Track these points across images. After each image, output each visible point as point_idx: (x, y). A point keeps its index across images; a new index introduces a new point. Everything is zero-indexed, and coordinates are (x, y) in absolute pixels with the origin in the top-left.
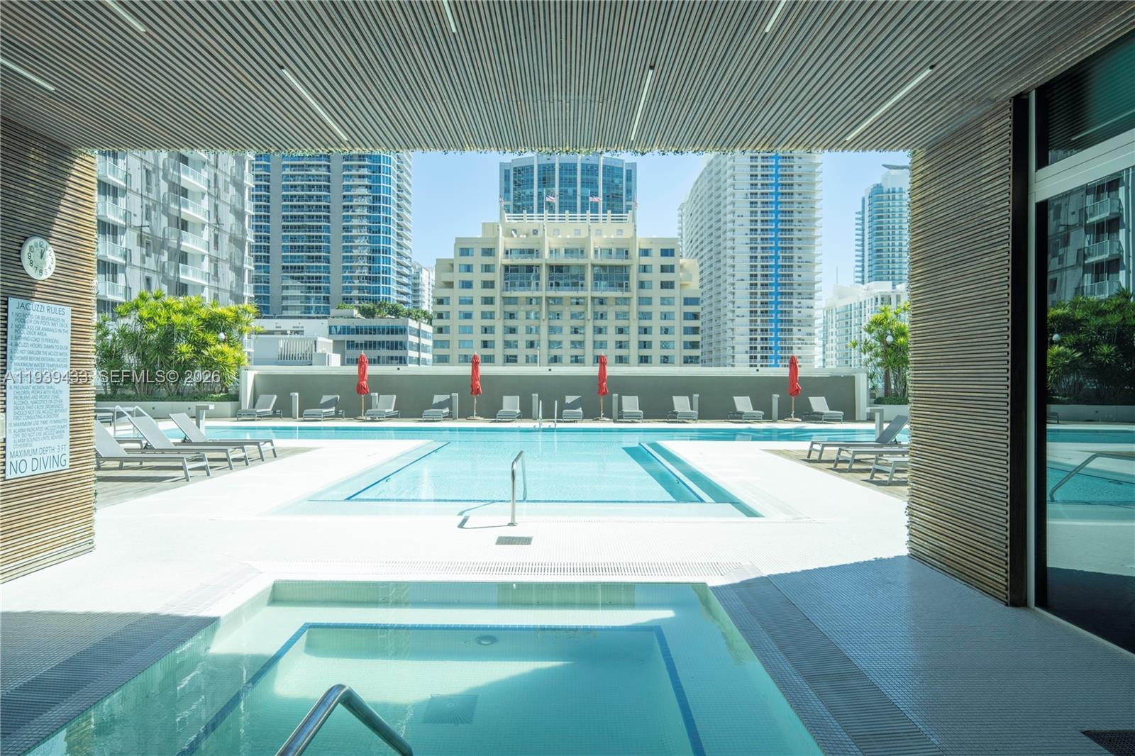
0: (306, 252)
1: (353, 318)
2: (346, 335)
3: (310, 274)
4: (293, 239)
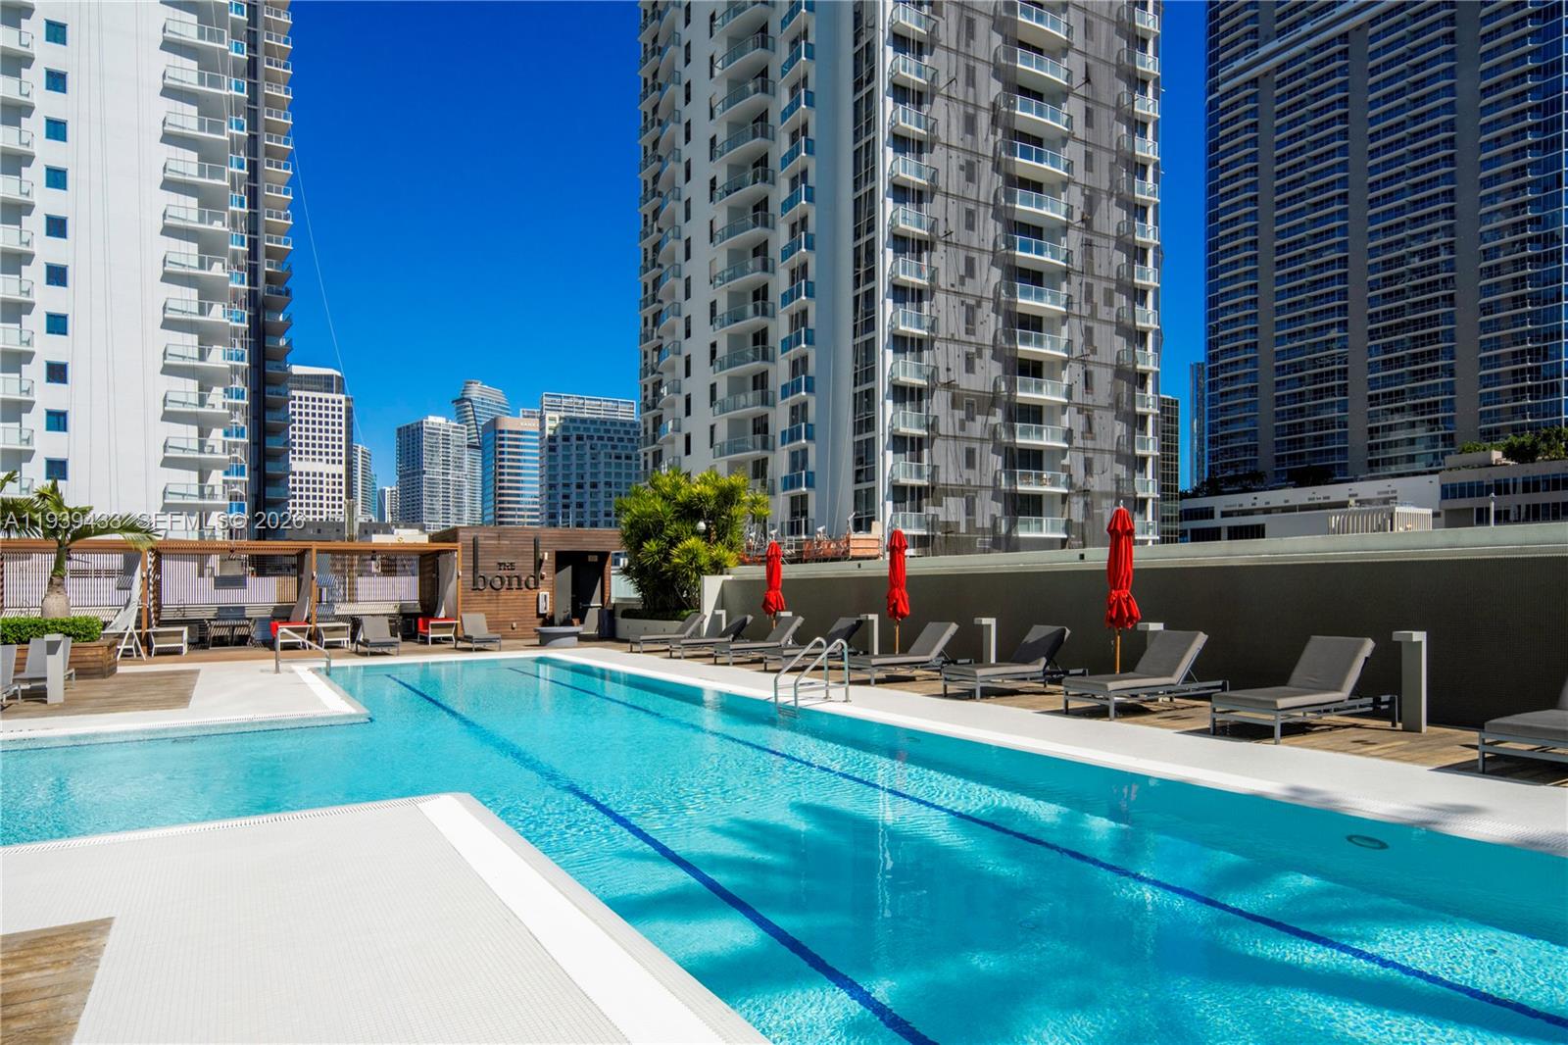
0: (1410, 365)
1: (1491, 465)
2: (1476, 499)
3: (1418, 401)
4: (1388, 348)
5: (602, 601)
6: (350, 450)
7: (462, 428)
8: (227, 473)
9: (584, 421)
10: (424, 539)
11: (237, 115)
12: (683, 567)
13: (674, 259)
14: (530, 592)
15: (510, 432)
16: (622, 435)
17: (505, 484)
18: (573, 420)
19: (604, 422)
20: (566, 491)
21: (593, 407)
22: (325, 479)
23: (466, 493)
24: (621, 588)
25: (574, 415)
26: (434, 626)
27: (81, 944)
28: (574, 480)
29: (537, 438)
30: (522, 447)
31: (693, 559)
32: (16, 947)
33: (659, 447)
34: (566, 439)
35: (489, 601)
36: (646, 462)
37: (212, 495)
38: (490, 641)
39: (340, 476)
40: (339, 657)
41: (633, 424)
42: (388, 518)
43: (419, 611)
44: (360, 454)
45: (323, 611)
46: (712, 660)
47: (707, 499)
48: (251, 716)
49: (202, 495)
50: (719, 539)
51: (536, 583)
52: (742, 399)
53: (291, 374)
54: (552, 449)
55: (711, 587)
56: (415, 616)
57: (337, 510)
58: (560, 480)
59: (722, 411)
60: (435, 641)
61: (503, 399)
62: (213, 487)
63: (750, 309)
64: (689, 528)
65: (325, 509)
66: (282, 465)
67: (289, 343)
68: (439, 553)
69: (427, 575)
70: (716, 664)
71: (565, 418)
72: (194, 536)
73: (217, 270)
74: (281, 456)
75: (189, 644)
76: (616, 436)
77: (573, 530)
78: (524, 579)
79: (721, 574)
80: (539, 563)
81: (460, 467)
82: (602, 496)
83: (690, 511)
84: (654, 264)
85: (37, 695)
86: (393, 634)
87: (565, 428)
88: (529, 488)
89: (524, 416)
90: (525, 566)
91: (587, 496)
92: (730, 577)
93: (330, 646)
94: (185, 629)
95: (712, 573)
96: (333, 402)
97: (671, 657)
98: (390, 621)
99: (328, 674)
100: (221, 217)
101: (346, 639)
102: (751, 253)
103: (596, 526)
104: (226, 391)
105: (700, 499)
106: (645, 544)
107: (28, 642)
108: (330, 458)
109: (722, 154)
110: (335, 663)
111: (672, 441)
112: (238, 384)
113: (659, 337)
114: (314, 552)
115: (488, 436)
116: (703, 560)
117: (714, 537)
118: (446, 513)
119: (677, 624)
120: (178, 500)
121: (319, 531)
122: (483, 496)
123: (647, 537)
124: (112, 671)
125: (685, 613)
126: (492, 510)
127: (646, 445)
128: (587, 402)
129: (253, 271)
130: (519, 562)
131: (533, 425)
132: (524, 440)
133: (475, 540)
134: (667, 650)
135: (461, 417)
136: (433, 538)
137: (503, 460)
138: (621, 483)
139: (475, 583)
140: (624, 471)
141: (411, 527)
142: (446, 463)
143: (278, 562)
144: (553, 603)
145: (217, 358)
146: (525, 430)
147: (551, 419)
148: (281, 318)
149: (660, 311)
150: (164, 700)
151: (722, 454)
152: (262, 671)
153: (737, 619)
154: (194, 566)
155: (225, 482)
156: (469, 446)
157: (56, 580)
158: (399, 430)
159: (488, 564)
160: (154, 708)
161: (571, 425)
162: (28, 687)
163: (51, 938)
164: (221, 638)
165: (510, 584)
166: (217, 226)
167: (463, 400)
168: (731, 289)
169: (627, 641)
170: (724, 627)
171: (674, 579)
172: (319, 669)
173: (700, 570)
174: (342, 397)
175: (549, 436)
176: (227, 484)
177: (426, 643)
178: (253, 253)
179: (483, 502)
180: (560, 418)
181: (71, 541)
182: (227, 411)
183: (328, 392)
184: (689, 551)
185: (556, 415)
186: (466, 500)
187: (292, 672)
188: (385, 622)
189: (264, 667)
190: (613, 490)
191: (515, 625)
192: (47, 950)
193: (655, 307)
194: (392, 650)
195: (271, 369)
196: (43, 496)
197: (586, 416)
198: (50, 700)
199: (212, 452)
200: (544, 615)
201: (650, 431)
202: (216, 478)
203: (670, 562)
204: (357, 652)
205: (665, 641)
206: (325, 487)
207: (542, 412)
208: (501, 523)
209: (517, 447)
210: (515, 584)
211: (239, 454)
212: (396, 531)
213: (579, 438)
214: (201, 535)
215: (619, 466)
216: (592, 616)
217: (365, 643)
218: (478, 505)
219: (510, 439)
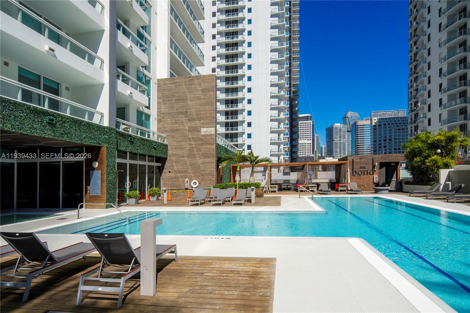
5: (397, 178)
6: (313, 136)
7: (345, 126)
8: (284, 145)
9: (386, 119)
10: (336, 160)
11: (286, 51)
12: (431, 166)
13: (423, 57)
14: (371, 176)
15: (360, 125)
16: (401, 122)
17: (359, 142)
18: (382, 119)
19: (394, 118)
20: (380, 143)
21: (389, 114)
22: (307, 145)
23: (346, 146)
24: (404, 174)
25: (382, 117)
26: (341, 186)
27: (271, 263)
28: (383, 139)
29: (370, 126)
30: (364, 130)
31: (435, 163)
32: (258, 261)
33: (417, 124)
34: (380, 125)
35: (357, 179)
36: (411, 130)
37: (281, 151)
38: (358, 191)
39: (311, 144)
40: (315, 194)
41: (405, 118)
42: (324, 155)
43: (335, 182)
44: (316, 137)
45: (309, 181)
46: (446, 201)
47: (441, 141)
48: (296, 210)
49: (279, 151)
50: (447, 155)
51: (373, 173)
52: (454, 102)
53: (299, 117)
54: (375, 129)
55: (444, 173)
56: (334, 183)
57: (310, 153)
58: (378, 139)
59: (445, 108)
60: (341, 191)
61: (358, 116)
62: (281, 149)
63: (458, 67)
64: (434, 152)
65: (307, 153)
66: (297, 142)
67: (298, 109)
68: (341, 164)
69: (338, 171)
70: (448, 202)
71: (379, 119)
72: (277, 162)
73: (282, 93)
74: (297, 139)
75: (278, 190)
76: (398, 123)
77: (384, 155)
78: (369, 171)
79: (448, 168)
80: (374, 166)
81: (344, 138)
82: (393, 143)
83: (434, 146)
84: (415, 60)
85: (249, 201)
86: (329, 189)
87: (379, 122)
88: (367, 142)
89: (365, 120)
90: (369, 167)
91: (387, 144)
92: (452, 170)
93: (312, 191)
94: (277, 186)
95: (444, 168)
96: (309, 123)
97: (427, 199)
98: (328, 184)
99: (312, 199)
100: (283, 79)
101: (315, 189)
102: (458, 46)
103: (391, 153)
104: (284, 124)
105: (438, 141)
106: (415, 159)
107: (247, 188)
108: (308, 139)
109: (444, 13)
110: (314, 196)
111: (423, 121)
112: (287, 122)
113: (417, 86)
114: (307, 165)
115: (353, 128)
116: (440, 163)
117: (444, 154)
118: (340, 152)
119: (428, 187)
120: (274, 153)
121: (305, 159)
122: (352, 146)
123: (416, 156)
124: (263, 196)
125: (432, 183)
126: (354, 150)
127: (411, 124)
128: (387, 112)
129: (290, 91)
130: (367, 166)
131: (368, 122)
132: (365, 127)
133: (353, 160)
134: (425, 196)
135: (345, 123)
136: (339, 160)
137: (358, 134)
138: (400, 138)
139: (353, 173)
140: (401, 134)
141: (330, 157)
142: (340, 137)
143: (296, 168)
144: (379, 179)
145: (282, 116)
146: (365, 124)
147: (374, 120)
148: (296, 102)
149: (417, 76)
150: (274, 204)
151: (445, 124)
152: (296, 197)
153: (457, 185)
154: (277, 169)
155: (284, 147)
156: (347, 131)
157: (252, 174)
158: (327, 129)
159: (357, 167)
160: (273, 206)
161: (382, 121)
162: (247, 199)
163: (265, 260)
164: (284, 188)
165: (364, 173)
166: (282, 81)
167: (345, 117)
168: (448, 62)
169: (408, 192)
170: (450, 188)
171: (427, 171)
172: (310, 198)
173: (439, 167)
174: (311, 121)
175: (374, 125)
176: (284, 148)
177: (338, 191)
178: (290, 87)
179: (352, 148)
180: (378, 119)
181: (255, 164)
182: (284, 129)
183: (307, 120)
184: (434, 160)
185: (376, 118)
186: (346, 148)
187: (303, 198)
188: (327, 185)
189: (296, 196)
190: (397, 141)
191: (366, 186)
192: (264, 263)
193: (415, 75)
194: (329, 193)
195: (294, 117)
196: (249, 154)
197: (387, 117)
198: (252, 202)
199: (281, 140)
200: (375, 183)
201: (413, 119)
202: (282, 146)
203: (425, 165)
204: (319, 193)
205: (424, 193)
206: (307, 147)
207: (371, 118)
208: (358, 154)
209: (363, 130)
210: (366, 173)
211: (287, 140)
212: (326, 158)
213: (385, 125)
214: (278, 161)
215: (399, 132)
216: (393, 184)
217: (321, 190)
218: (350, 149)
219: (360, 128)
